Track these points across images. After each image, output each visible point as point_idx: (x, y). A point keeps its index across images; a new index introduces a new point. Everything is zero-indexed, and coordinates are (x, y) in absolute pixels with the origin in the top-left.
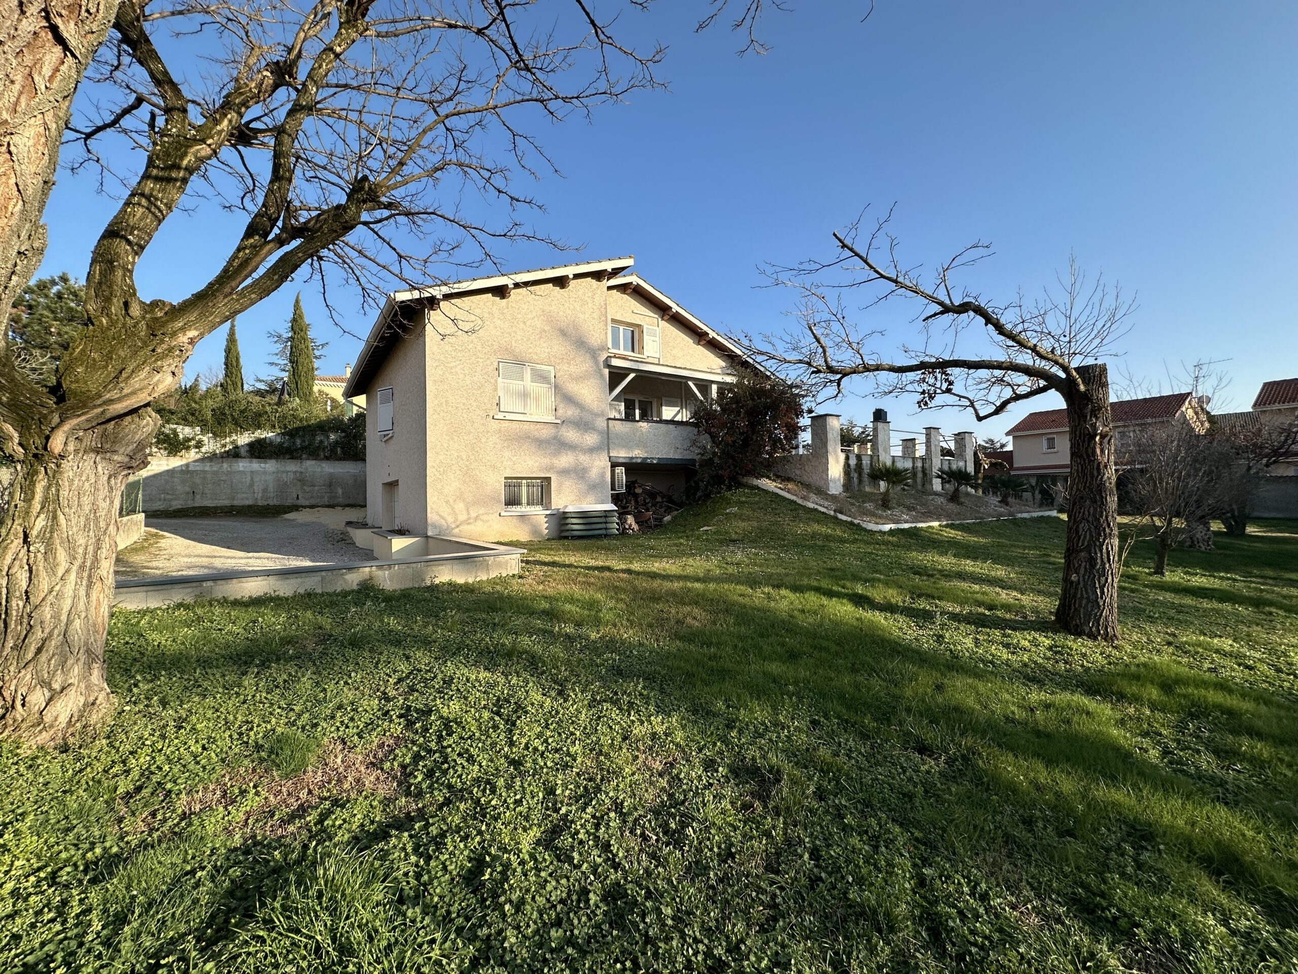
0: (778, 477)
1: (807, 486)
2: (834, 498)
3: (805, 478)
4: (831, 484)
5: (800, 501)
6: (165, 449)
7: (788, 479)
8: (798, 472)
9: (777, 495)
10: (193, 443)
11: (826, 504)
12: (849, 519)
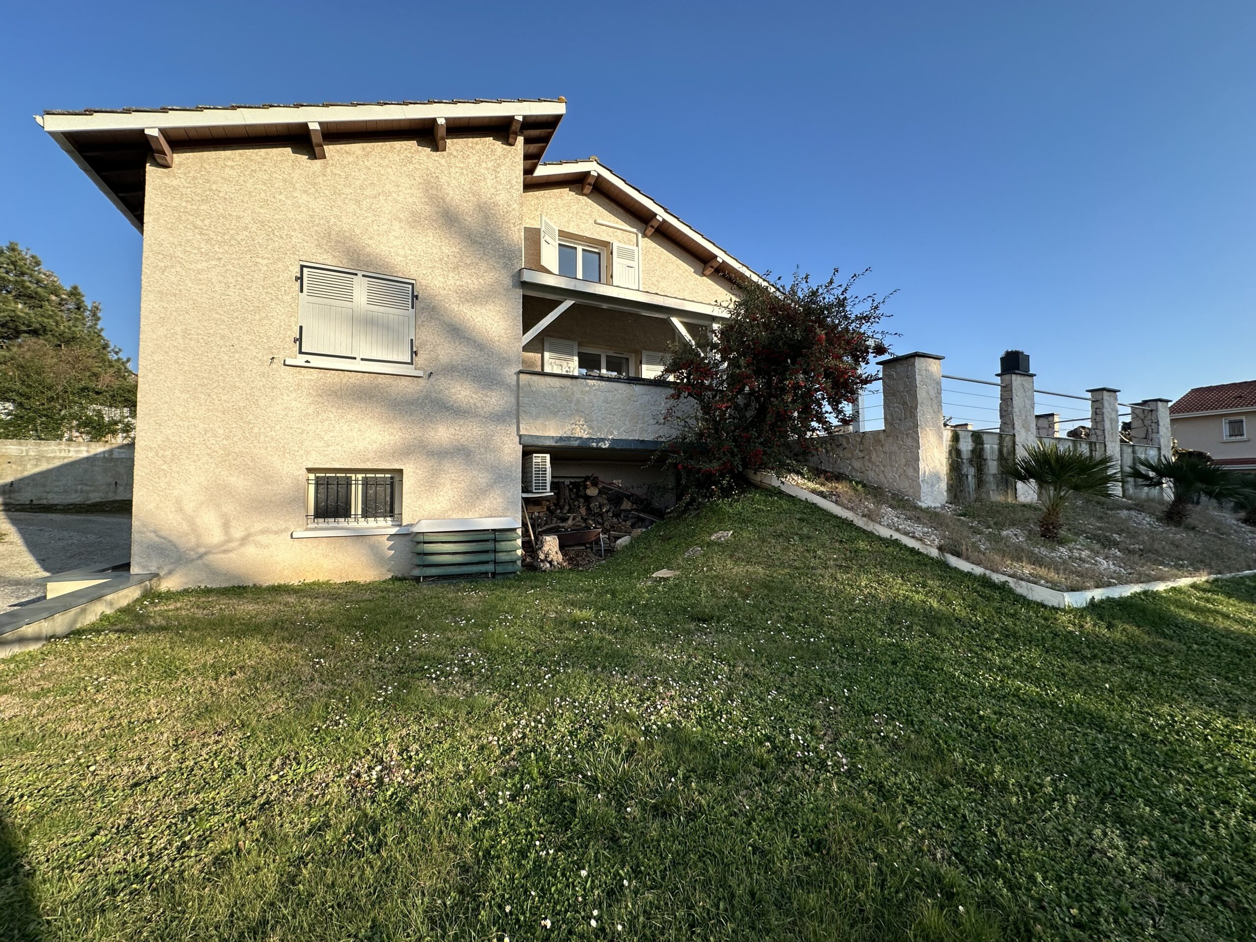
0: (817, 473)
1: (876, 492)
2: (932, 517)
3: (871, 474)
4: (924, 488)
5: (860, 522)
6: (88, 433)
7: (838, 477)
8: (857, 464)
9: (815, 507)
10: (120, 426)
11: (919, 530)
12: (978, 570)
